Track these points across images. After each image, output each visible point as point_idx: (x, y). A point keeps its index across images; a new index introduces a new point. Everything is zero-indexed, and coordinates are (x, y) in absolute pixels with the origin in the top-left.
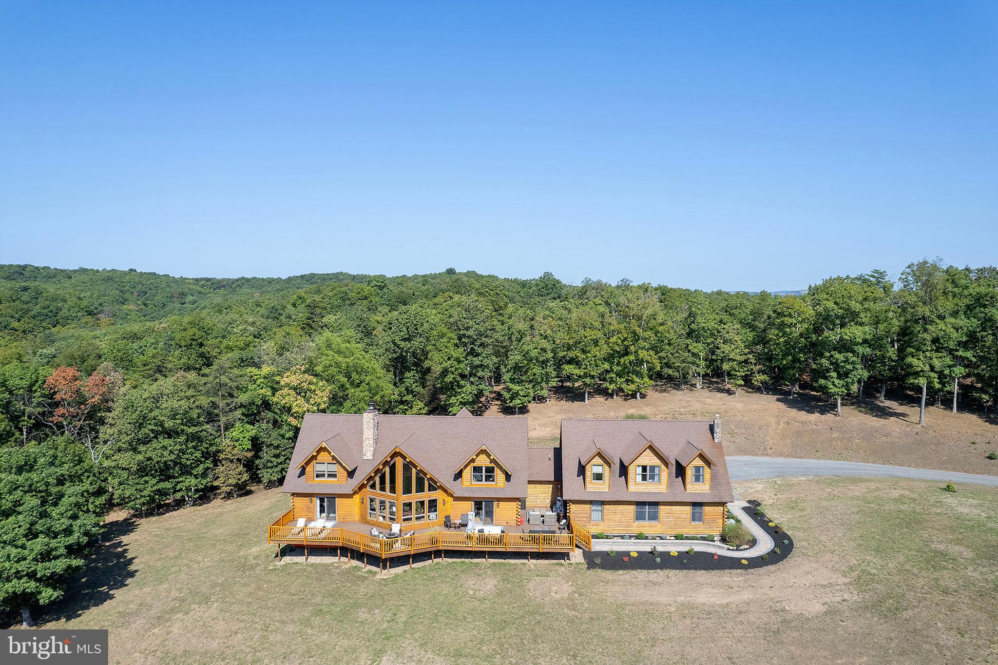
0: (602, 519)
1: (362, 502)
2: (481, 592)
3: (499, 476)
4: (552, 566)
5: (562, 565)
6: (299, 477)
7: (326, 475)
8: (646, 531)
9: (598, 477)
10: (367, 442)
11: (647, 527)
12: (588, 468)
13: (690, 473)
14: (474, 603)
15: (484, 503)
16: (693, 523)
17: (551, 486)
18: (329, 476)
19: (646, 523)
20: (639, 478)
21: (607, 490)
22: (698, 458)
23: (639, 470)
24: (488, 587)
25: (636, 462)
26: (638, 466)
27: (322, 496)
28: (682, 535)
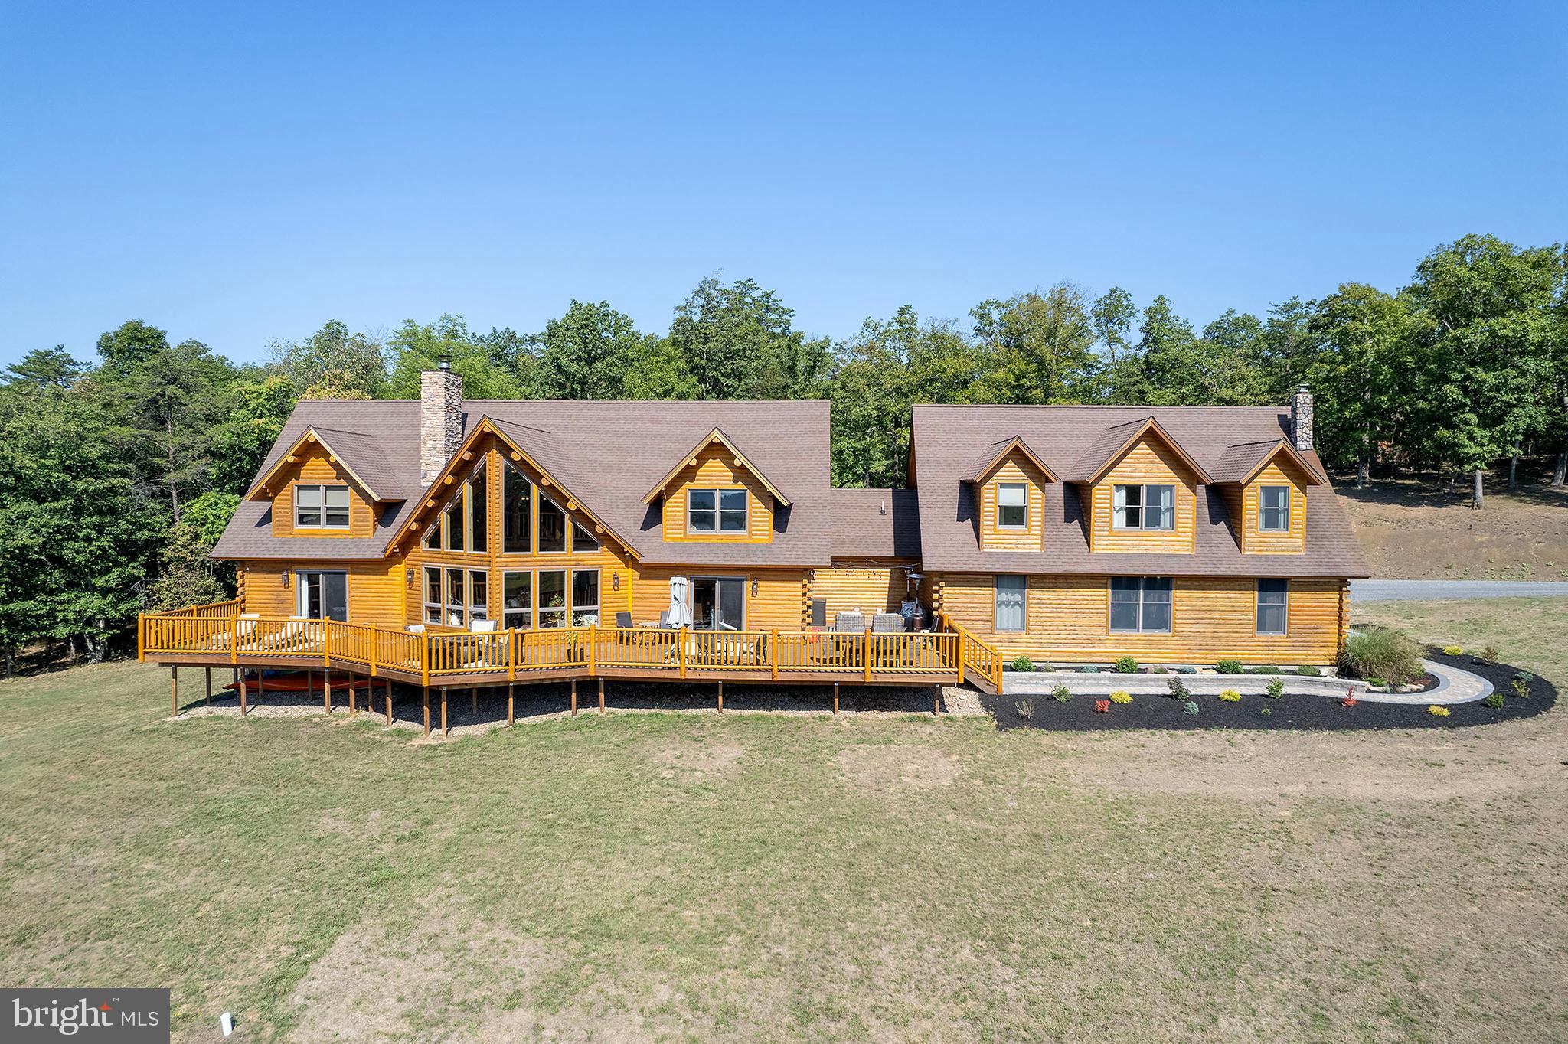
0: (1024, 625)
1: (411, 582)
2: (698, 774)
3: (758, 515)
4: (901, 724)
5: (926, 720)
6: (259, 525)
7: (323, 519)
8: (1139, 656)
9: (1013, 516)
10: (430, 444)
11: (1140, 644)
12: (987, 492)
13: (1252, 505)
14: (673, 798)
15: (718, 584)
16: (1261, 635)
17: (887, 572)
18: (332, 519)
19: (1140, 634)
20: (1121, 519)
21: (1036, 549)
22: (1272, 466)
23: (1120, 499)
24: (718, 763)
25: (1112, 478)
26: (1118, 487)
27: (313, 569)
28: (1236, 664)
